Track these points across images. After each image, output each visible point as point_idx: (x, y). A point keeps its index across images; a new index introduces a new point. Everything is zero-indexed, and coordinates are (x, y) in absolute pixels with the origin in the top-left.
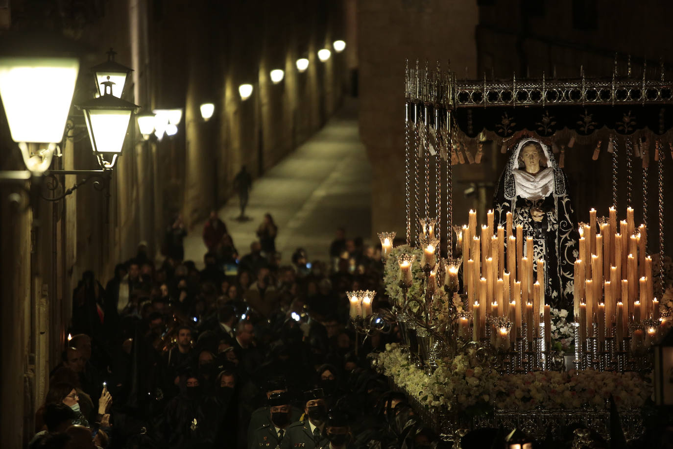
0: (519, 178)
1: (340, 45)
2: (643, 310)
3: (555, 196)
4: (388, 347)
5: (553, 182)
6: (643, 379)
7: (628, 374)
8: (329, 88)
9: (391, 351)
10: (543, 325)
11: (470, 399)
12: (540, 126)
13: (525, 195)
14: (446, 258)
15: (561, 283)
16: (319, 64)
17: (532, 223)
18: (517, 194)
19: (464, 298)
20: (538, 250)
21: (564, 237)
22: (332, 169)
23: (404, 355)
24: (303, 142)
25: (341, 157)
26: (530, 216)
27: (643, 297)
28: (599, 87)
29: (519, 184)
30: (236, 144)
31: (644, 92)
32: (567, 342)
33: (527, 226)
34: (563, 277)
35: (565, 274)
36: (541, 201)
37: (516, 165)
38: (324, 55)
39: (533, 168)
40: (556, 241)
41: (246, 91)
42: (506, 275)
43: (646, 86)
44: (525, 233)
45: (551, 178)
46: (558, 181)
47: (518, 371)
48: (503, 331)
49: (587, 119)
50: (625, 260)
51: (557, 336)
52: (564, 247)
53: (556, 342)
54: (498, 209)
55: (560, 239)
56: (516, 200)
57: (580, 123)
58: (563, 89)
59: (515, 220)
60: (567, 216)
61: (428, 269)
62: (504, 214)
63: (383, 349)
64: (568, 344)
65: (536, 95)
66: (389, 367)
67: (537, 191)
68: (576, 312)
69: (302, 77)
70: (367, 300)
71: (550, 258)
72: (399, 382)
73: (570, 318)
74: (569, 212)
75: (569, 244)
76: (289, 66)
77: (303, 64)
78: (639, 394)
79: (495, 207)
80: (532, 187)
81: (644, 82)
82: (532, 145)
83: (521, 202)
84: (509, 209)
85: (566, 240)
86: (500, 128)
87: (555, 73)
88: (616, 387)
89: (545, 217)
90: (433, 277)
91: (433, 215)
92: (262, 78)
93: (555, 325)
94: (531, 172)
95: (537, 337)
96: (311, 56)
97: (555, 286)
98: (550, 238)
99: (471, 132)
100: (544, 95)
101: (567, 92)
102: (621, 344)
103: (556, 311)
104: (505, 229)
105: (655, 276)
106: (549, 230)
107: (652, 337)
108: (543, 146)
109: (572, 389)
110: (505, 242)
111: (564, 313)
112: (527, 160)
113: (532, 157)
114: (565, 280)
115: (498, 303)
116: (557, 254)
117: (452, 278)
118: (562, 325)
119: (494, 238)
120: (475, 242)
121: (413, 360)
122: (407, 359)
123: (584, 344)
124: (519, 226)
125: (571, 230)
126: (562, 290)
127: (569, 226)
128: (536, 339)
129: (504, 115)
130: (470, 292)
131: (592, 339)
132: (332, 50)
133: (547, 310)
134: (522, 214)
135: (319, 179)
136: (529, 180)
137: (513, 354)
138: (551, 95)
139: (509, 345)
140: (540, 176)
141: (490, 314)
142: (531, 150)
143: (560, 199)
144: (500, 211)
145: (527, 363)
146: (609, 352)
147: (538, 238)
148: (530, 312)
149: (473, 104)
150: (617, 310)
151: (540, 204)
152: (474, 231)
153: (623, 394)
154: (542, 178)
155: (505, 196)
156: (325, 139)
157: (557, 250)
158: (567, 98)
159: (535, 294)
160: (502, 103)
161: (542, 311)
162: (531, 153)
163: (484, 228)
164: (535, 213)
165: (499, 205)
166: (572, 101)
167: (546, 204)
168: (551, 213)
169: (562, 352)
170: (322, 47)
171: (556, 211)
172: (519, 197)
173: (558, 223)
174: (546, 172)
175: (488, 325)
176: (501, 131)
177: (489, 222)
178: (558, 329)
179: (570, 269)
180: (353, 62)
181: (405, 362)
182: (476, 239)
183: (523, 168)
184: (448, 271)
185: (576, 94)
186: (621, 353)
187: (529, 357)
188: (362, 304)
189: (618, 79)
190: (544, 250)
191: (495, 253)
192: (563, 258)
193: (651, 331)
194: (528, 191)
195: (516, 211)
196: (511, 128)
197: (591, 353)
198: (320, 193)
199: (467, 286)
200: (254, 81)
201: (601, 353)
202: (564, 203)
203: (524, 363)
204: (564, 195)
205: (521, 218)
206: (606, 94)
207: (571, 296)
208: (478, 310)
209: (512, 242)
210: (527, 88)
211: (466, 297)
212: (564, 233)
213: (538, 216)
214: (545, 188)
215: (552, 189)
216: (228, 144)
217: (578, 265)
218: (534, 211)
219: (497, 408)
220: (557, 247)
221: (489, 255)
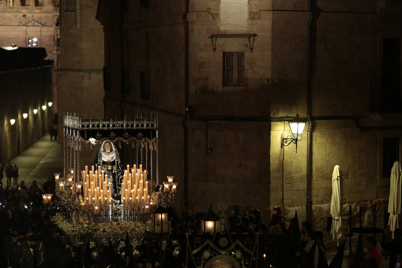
0: (103, 154)
1: (50, 104)
2: (145, 200)
3: (116, 160)
4: (57, 214)
5: (115, 156)
6: (144, 223)
7: (139, 222)
8: (46, 121)
9: (58, 216)
10: (110, 206)
11: (84, 232)
12: (110, 136)
13: (105, 160)
14: (77, 182)
15: (118, 191)
16: (42, 111)
17: (108, 170)
18: (102, 160)
19: (83, 196)
20: (110, 180)
21: (119, 175)
22: (48, 152)
23: (62, 217)
24: (35, 142)
25: (50, 148)
26: (107, 168)
27: (145, 195)
28: (130, 123)
29: (103, 156)
30: (9, 143)
31: (145, 125)
32: (119, 211)
33: (106, 171)
34: (118, 189)
35: (119, 188)
36: (111, 162)
37: (102, 150)
38: (44, 108)
39: (108, 151)
40: (116, 176)
41: (13, 122)
42: (98, 188)
43: (146, 123)
44: (105, 174)
45: (114, 154)
46: (117, 156)
47: (102, 222)
48: (96, 208)
49: (127, 134)
50: (139, 183)
51: (116, 210)
52: (119, 178)
53: (116, 212)
54: (96, 165)
55: (117, 175)
56: (102, 162)
57: (124, 135)
58: (118, 123)
59: (102, 169)
60: (120, 167)
61: (69, 187)
62: (98, 166)
63: (55, 215)
64: (120, 212)
65: (108, 126)
66: (57, 221)
67: (109, 159)
68: (122, 201)
69: (35, 116)
70: (49, 198)
71: (114, 182)
72: (60, 227)
73: (120, 203)
74: (120, 166)
75: (120, 177)
76: (30, 112)
77: (35, 111)
78: (143, 229)
79: (95, 165)
80: (108, 157)
81: (145, 121)
82: (108, 143)
83: (104, 163)
84: (100, 165)
85: (119, 176)
86: (96, 137)
87: (116, 117)
88: (135, 226)
89: (112, 168)
90: (71, 189)
91: (73, 167)
92: (19, 117)
93: (115, 205)
94: (107, 152)
95: (109, 210)
96: (39, 108)
97: (116, 192)
98: (114, 175)
99: (86, 138)
100: (111, 125)
101: (119, 124)
102: (137, 212)
103: (116, 201)
104: (98, 172)
105: (149, 188)
106: (113, 172)
107: (147, 209)
108: (111, 143)
109: (120, 228)
110: (98, 176)
111: (118, 201)
112: (106, 148)
113: (107, 147)
114: (119, 190)
115: (95, 198)
116: (116, 181)
117: (79, 189)
118: (118, 205)
119: (94, 175)
120: (87, 177)
121: (66, 219)
122: (63, 218)
123: (125, 212)
124: (103, 171)
125: (121, 172)
126: (118, 193)
127: (120, 171)
128: (108, 210)
129: (97, 132)
130: (85, 195)
131: (127, 210)
132: (47, 106)
133: (112, 200)
134: (104, 167)
135: (42, 156)
136: (106, 155)
137: (100, 216)
138: (114, 126)
139: (98, 212)
140: (111, 153)
141: (92, 202)
142: (107, 144)
143: (118, 162)
144: (97, 166)
145: (105, 219)
146: (133, 215)
147: (110, 175)
148: (106, 202)
149: (86, 128)
150: (136, 200)
151: (111, 163)
152: (87, 173)
153: (137, 229)
154: (111, 154)
155: (98, 161)
156: (44, 140)
157: (116, 179)
158: (119, 127)
159: (108, 195)
160: (97, 128)
161: (110, 201)
162: (107, 145)
163: (90, 172)
164: (109, 166)
165: (96, 164)
166: (121, 128)
167: (113, 163)
168: (114, 166)
169: (118, 215)
170: (44, 105)
171: (116, 166)
172: (103, 161)
173: (117, 170)
174: (112, 152)
175: (91, 206)
176: (97, 138)
177: (92, 170)
178: (116, 207)
179: (120, 186)
180: (55, 111)
181: (62, 219)
182: (87, 175)
183: (105, 151)
184: (77, 187)
185: (122, 125)
186: (137, 215)
187: (106, 217)
188: (47, 199)
189: (137, 120)
190: (112, 179)
191: (94, 181)
192: (118, 182)
193: (147, 207)
194: (106, 159)
195: (102, 166)
196: (100, 137)
197: (127, 215)
198: (43, 162)
199: (84, 192)
200: (16, 118)
201: (131, 215)
202: (119, 163)
203: (104, 219)
204: (119, 160)
205: (104, 168)
206: (132, 126)
207: (120, 195)
208: (88, 201)
209: (100, 177)
210: (105, 123)
211: (84, 196)
212: (119, 173)
213: (110, 168)
214: (112, 158)
215: (115, 158)
216: (5, 142)
217: (123, 184)
218: (108, 166)
219: (94, 235)
220: (116, 178)
221: (92, 181)
